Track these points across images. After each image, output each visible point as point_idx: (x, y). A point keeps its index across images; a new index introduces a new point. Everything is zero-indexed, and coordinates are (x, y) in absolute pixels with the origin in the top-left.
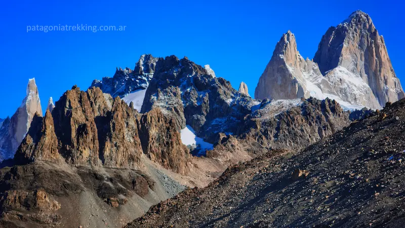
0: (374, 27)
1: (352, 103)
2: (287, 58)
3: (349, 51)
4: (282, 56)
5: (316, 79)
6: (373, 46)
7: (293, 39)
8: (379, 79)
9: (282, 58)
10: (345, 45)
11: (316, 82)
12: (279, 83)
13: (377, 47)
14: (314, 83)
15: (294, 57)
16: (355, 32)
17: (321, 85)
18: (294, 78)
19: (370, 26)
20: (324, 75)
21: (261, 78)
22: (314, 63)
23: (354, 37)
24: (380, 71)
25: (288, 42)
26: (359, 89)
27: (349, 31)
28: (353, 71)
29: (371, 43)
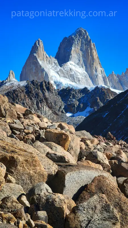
0: (90, 38)
1: (77, 83)
2: (38, 55)
3: (75, 51)
4: (35, 54)
5: (56, 68)
6: (89, 49)
7: (41, 44)
8: (92, 69)
9: (35, 55)
10: (73, 49)
11: (56, 71)
12: (34, 71)
13: (91, 50)
14: (55, 71)
15: (42, 55)
16: (79, 41)
17: (59, 72)
18: (42, 68)
19: (87, 37)
20: (61, 66)
21: (23, 68)
22: (55, 59)
23: (78, 44)
24: (93, 64)
25: (39, 46)
26: (81, 74)
27: (75, 40)
28: (78, 64)
29: (88, 48)
